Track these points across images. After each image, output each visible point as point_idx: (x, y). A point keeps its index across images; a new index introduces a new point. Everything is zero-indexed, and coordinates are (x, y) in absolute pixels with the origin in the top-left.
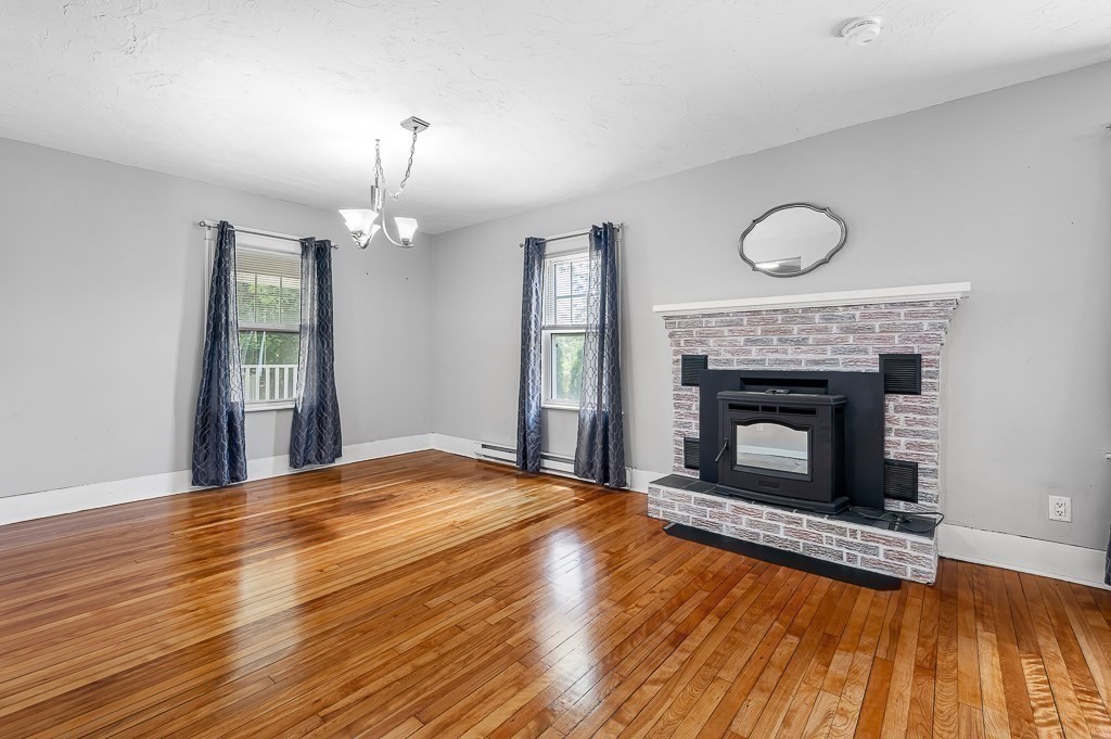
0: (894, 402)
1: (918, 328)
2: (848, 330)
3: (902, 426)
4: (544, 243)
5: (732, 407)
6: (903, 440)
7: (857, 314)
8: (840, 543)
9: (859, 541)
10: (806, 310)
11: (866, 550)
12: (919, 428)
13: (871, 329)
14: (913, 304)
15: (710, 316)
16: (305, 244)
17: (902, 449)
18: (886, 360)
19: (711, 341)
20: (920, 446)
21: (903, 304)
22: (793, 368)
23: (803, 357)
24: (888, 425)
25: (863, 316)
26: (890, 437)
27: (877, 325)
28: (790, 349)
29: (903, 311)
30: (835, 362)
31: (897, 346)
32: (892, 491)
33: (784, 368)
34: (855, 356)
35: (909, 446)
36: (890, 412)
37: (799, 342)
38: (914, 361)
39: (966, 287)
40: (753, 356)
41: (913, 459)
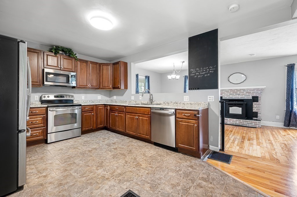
0: (254, 103)
1: (258, 92)
2: (247, 93)
3: (255, 107)
5: (229, 104)
6: (255, 109)
7: (249, 90)
8: (247, 123)
9: (250, 123)
10: (240, 90)
11: (251, 124)
12: (258, 107)
13: (251, 93)
14: (257, 89)
15: (223, 90)
16: (146, 77)
17: (255, 110)
18: (253, 97)
19: (223, 94)
20: (258, 110)
21: (256, 89)
23: (239, 97)
24: (253, 107)
25: (249, 91)
26: (254, 108)
27: (252, 92)
28: (237, 95)
29: (256, 90)
30: (245, 97)
31: (255, 95)
32: (254, 116)
33: (236, 98)
34: (248, 97)
35: (256, 110)
36: (254, 105)
37: (239, 94)
38: (257, 97)
39: (265, 87)
40: (231, 96)
41: (257, 111)
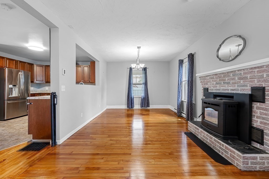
0: (256, 105)
1: (262, 76)
2: (240, 79)
3: (258, 115)
4: (183, 60)
6: (259, 120)
7: (242, 72)
8: (220, 148)
9: (224, 148)
10: (228, 73)
11: (226, 152)
12: (264, 116)
13: (247, 78)
14: (258, 67)
17: (258, 124)
18: (253, 89)
19: (209, 84)
20: (265, 124)
21: (255, 68)
22: (227, 92)
23: (229, 88)
24: (253, 114)
25: (244, 73)
26: (254, 119)
27: (249, 76)
28: (226, 85)
29: (256, 70)
30: (238, 90)
31: (256, 84)
32: (255, 139)
33: (225, 92)
34: (244, 88)
35: (261, 123)
36: (255, 109)
37: (228, 83)
38: (263, 90)
40: (218, 88)
41: (262, 128)
